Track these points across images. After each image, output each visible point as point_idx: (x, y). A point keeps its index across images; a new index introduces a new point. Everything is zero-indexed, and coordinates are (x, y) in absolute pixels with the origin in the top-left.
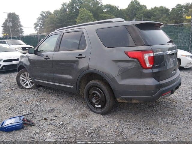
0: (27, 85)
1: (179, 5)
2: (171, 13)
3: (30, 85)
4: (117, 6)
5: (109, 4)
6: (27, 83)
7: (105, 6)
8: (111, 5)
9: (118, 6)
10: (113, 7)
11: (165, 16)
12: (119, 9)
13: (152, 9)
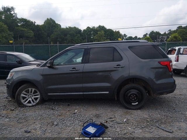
0: (29, 102)
1: (88, 27)
2: (83, 33)
3: (33, 102)
4: (33, 21)
5: (24, 18)
6: (30, 100)
7: (20, 19)
8: (26, 20)
9: (35, 22)
10: (29, 21)
11: (79, 35)
12: (36, 24)
13: (67, 28)
